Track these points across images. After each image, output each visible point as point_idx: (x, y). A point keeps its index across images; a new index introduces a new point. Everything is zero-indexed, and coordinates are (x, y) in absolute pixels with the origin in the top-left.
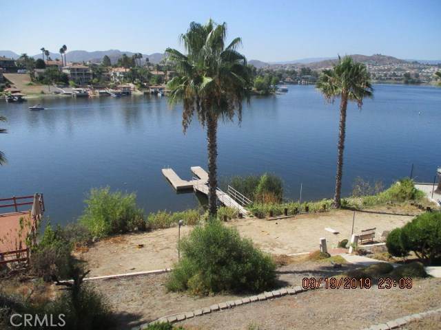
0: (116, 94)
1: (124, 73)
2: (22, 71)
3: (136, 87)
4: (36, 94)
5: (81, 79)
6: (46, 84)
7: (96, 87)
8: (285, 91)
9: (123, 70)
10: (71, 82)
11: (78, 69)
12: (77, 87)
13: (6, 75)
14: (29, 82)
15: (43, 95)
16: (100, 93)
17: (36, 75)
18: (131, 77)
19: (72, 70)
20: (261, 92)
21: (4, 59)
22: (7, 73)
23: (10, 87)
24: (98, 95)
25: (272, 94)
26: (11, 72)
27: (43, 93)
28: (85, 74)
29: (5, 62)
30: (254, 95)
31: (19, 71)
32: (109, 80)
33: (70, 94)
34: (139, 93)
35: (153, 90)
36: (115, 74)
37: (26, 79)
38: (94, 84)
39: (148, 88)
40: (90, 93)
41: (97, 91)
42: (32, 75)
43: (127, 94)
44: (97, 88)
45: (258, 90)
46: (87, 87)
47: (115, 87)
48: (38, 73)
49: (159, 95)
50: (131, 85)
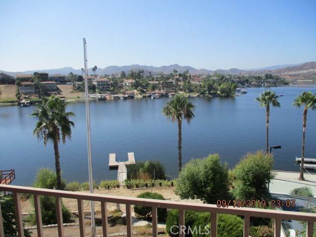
0: (124, 97)
1: (131, 83)
2: (69, 83)
3: (138, 92)
4: (75, 98)
5: (103, 88)
6: (81, 91)
7: (113, 92)
8: (245, 93)
9: (130, 81)
10: (97, 90)
11: (102, 81)
12: (100, 93)
13: (59, 86)
14: (71, 90)
15: (78, 99)
16: (114, 97)
17: (77, 86)
18: (135, 86)
19: (98, 82)
20: (223, 95)
21: (59, 76)
22: (60, 84)
23: (60, 94)
24: (113, 98)
25: (232, 96)
26: (63, 84)
27: (78, 97)
28: (107, 84)
29: (60, 77)
30: (219, 97)
31: (67, 83)
32: (122, 88)
33: (95, 98)
34: (140, 96)
35: (149, 95)
36: (126, 84)
37: (71, 89)
38: (111, 91)
39: (146, 93)
40: (108, 97)
41: (112, 96)
42: (74, 86)
43: (132, 97)
44: (113, 94)
45: (222, 93)
46: (106, 93)
47: (124, 93)
48: (78, 84)
49: (152, 98)
50: (135, 91)
